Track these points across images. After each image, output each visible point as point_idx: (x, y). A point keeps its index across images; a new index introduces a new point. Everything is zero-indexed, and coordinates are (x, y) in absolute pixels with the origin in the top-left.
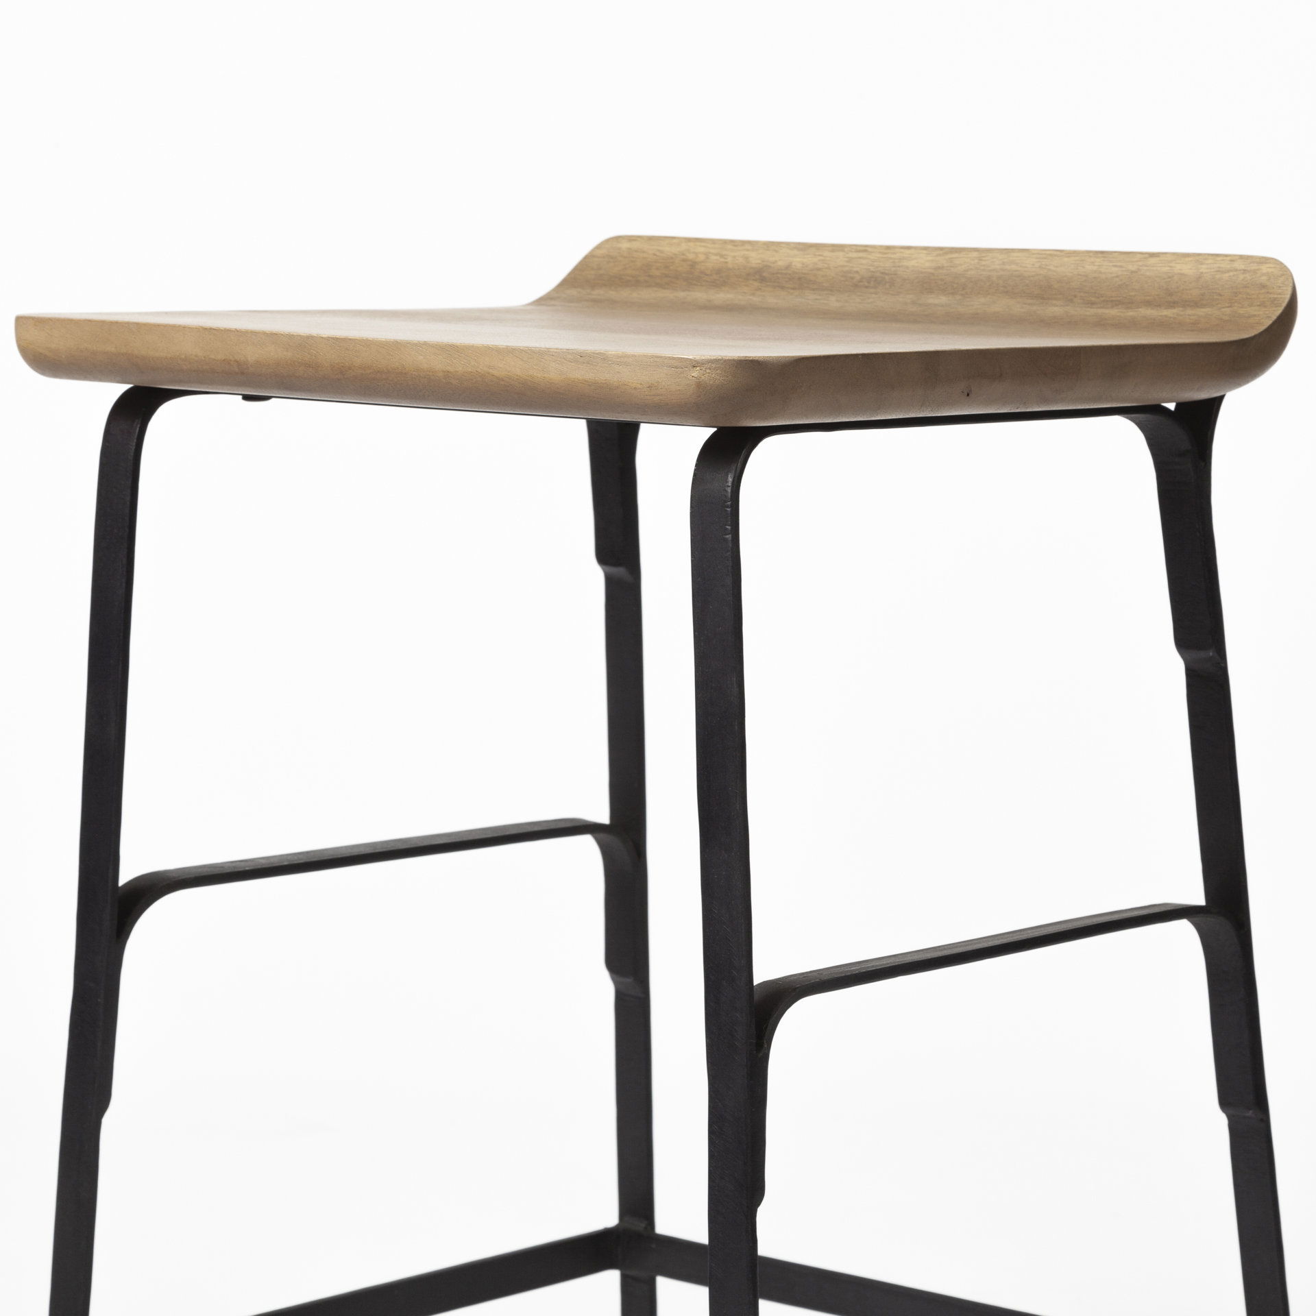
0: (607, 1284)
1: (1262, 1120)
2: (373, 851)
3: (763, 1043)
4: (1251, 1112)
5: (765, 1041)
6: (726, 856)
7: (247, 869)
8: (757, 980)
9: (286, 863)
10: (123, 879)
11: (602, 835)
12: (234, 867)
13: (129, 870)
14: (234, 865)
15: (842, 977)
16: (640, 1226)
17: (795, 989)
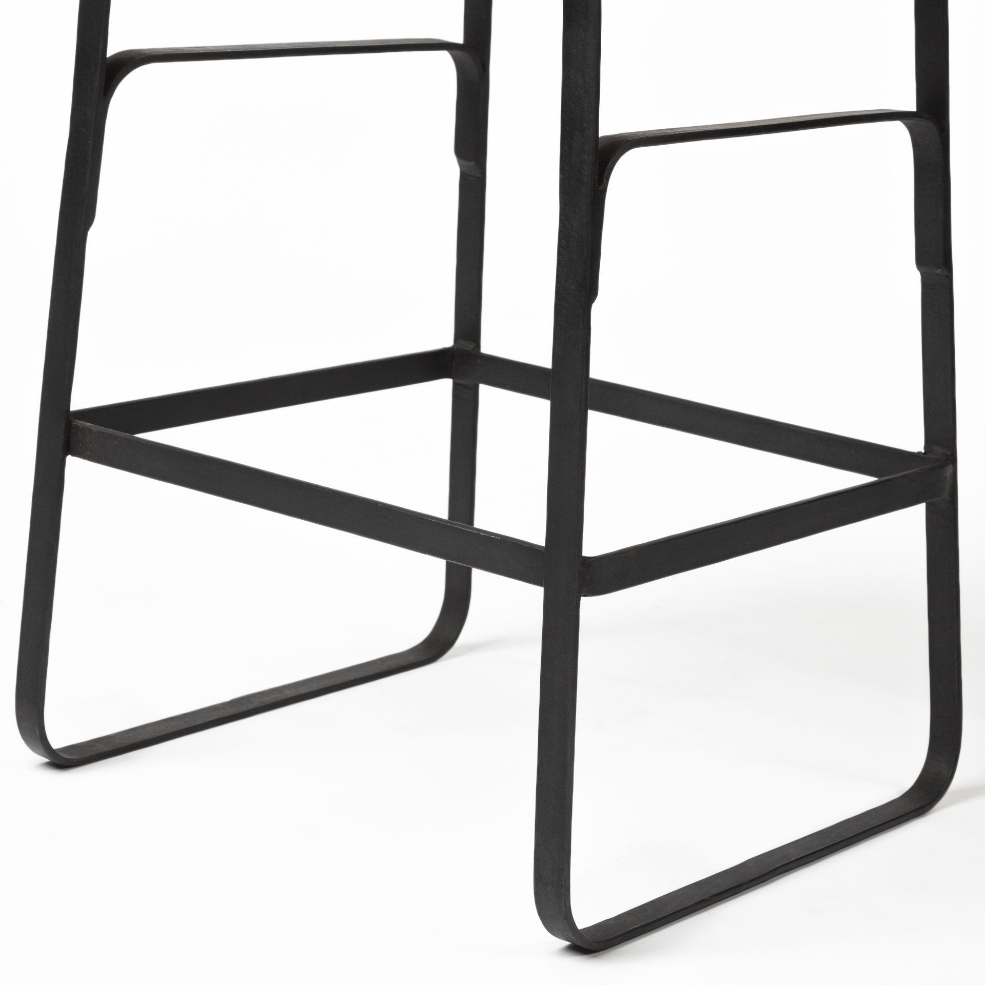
0: (442, 389)
1: (947, 276)
2: (293, 48)
3: (603, 179)
4: (940, 270)
5: (605, 178)
6: (583, 34)
7: (201, 52)
8: (601, 134)
9: (229, 51)
10: (110, 52)
11: (455, 52)
12: (191, 51)
13: (114, 47)
14: (191, 49)
15: (662, 136)
16: (470, 347)
17: (628, 141)
